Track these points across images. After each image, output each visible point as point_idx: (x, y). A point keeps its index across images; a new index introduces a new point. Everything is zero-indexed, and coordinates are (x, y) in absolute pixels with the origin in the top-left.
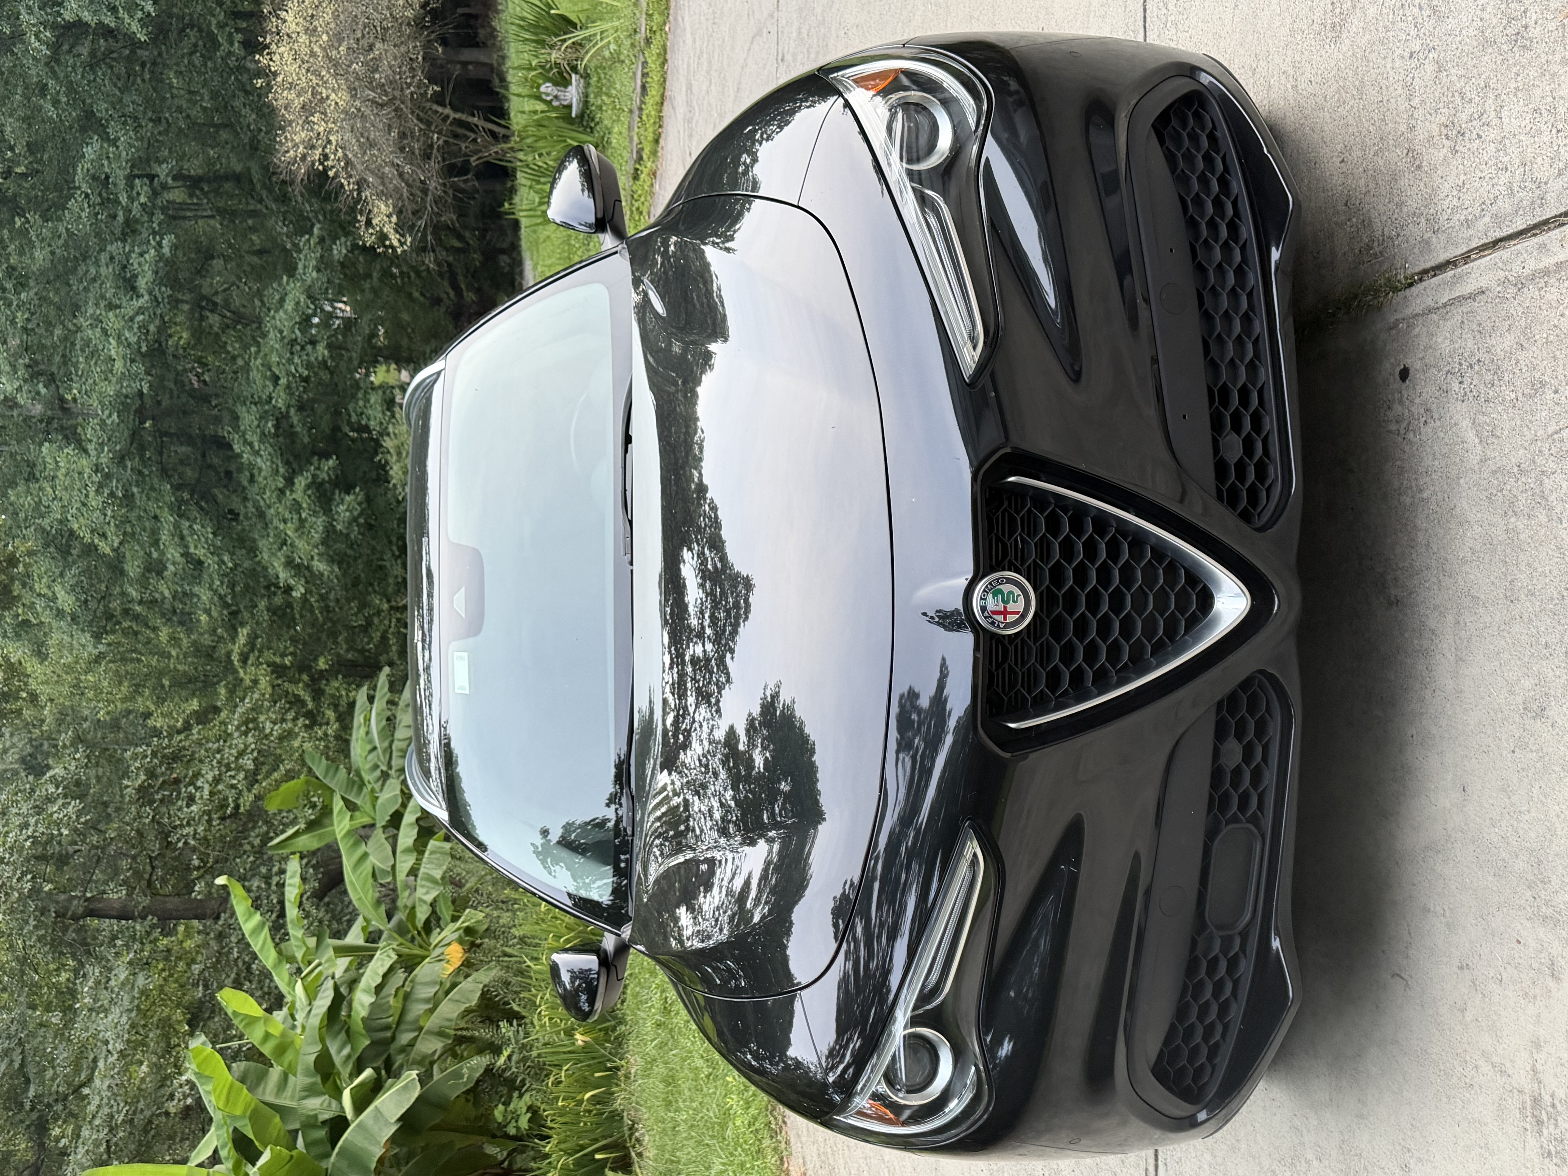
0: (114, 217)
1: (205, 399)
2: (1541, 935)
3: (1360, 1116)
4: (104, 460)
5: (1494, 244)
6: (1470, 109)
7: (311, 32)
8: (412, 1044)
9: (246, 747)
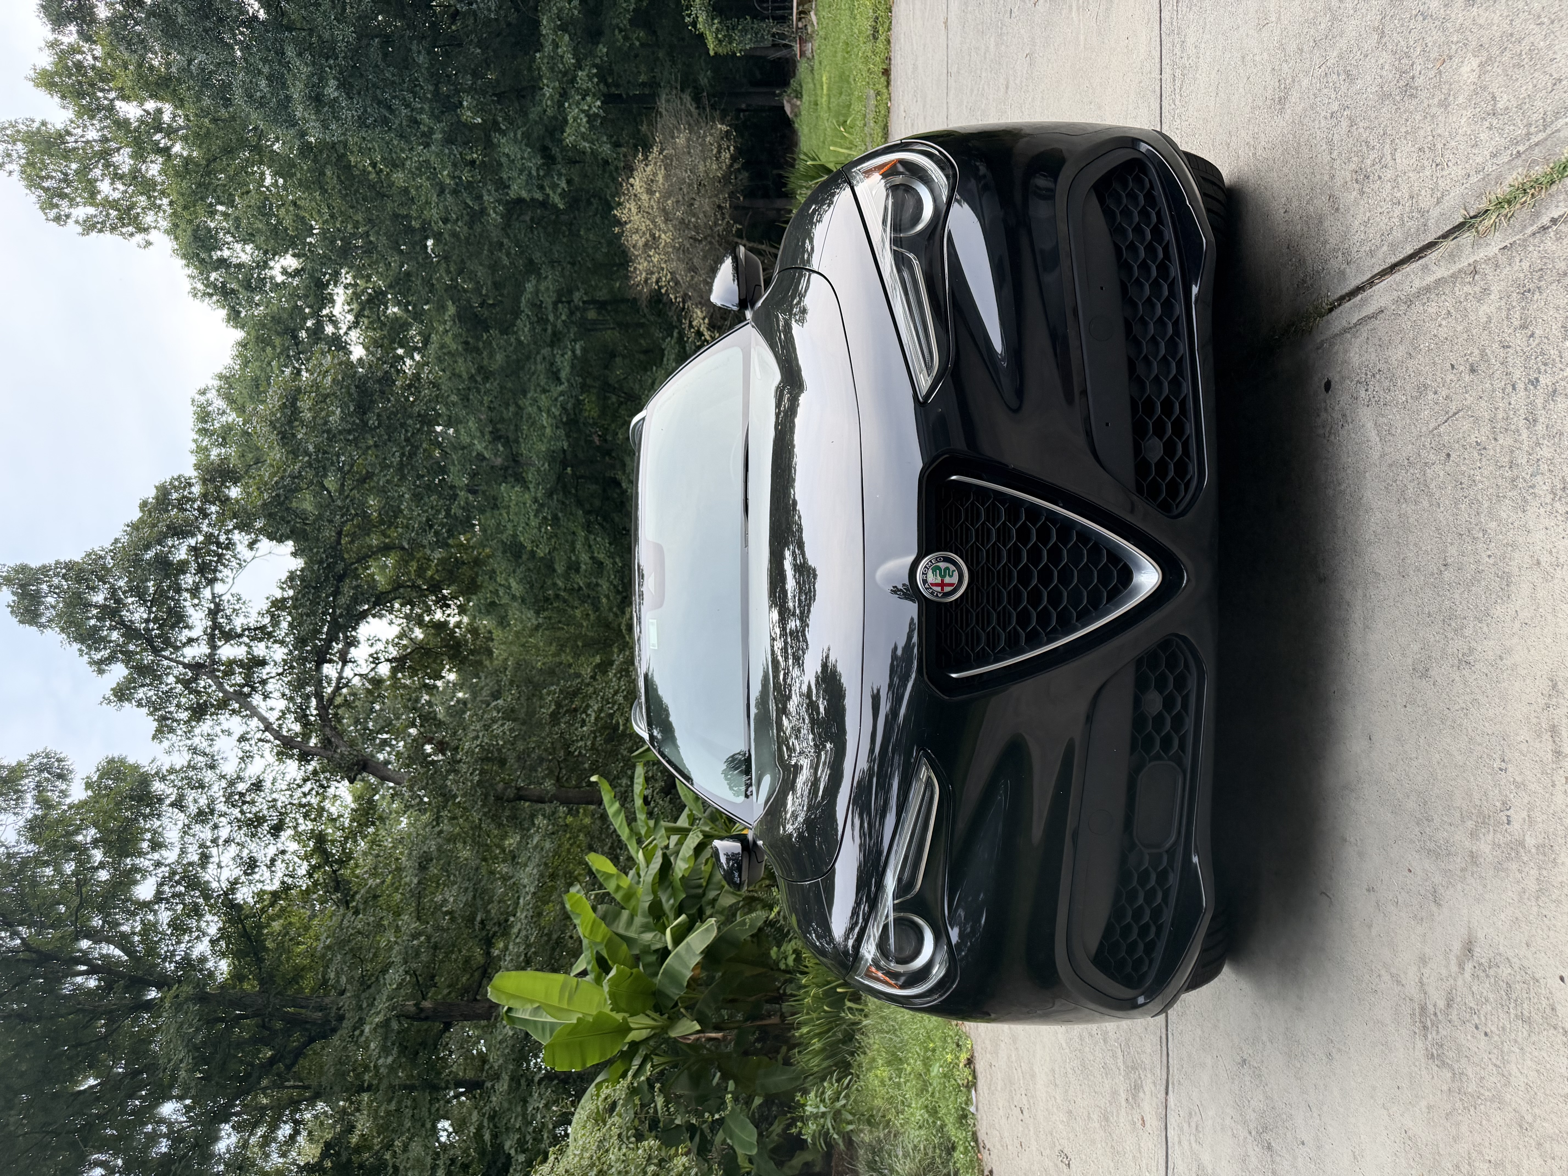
0: (545, 330)
1: (608, 453)
2: (1427, 866)
3: (1299, 1009)
4: (539, 495)
5: (1393, 268)
6: (1373, 155)
7: (650, 192)
8: (715, 900)
9: (620, 688)
